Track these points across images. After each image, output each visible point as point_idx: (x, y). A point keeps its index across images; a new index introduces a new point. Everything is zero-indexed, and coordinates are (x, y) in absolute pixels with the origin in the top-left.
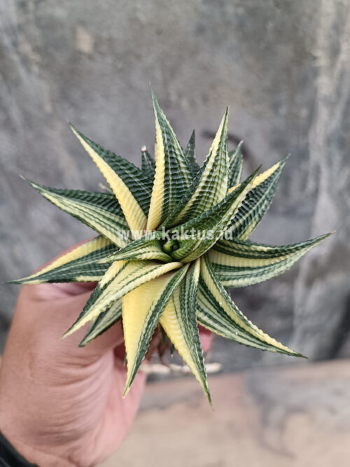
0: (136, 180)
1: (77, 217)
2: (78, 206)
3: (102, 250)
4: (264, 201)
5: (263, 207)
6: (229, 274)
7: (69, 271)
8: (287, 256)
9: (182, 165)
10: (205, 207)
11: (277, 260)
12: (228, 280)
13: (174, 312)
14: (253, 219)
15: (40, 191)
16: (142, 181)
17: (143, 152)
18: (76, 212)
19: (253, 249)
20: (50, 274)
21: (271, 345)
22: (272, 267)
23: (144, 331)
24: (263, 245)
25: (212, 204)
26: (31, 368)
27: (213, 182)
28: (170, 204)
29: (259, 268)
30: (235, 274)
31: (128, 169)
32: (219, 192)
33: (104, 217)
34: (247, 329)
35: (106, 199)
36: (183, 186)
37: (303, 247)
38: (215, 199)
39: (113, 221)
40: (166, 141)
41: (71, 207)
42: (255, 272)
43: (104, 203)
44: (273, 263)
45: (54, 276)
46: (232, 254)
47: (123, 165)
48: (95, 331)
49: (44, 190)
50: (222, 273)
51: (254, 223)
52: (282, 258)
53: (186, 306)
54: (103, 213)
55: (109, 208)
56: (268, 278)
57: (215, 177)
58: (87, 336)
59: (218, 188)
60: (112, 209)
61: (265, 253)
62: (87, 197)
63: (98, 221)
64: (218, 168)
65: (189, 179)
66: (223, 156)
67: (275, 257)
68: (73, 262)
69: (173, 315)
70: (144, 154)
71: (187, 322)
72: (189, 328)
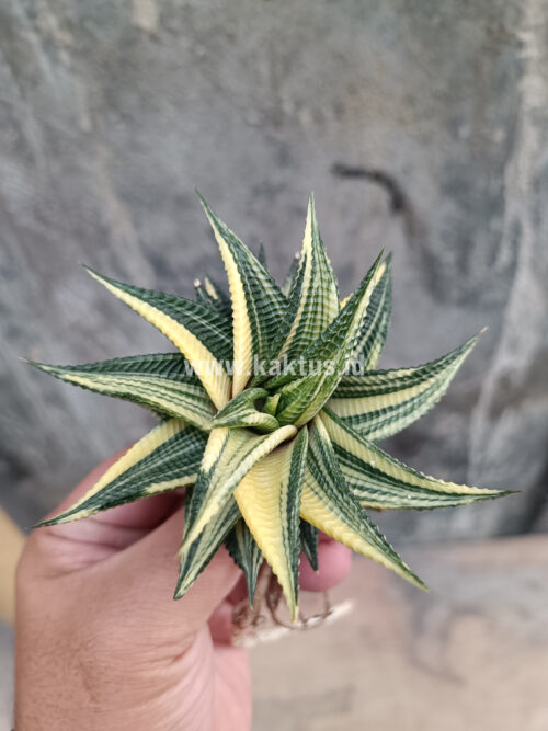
0: (204, 322)
1: (126, 397)
2: (123, 381)
3: (171, 442)
4: (381, 314)
5: (383, 322)
6: (365, 426)
7: (131, 483)
8: (438, 376)
9: (266, 285)
10: (312, 334)
11: (424, 386)
12: (367, 433)
13: (312, 493)
14: (375, 342)
15: (57, 373)
16: (213, 322)
17: (196, 288)
18: (124, 390)
19: (392, 378)
20: (102, 496)
21: (463, 495)
22: (422, 397)
23: (286, 524)
24: (403, 369)
25: (321, 327)
27: (317, 296)
28: (260, 344)
29: (405, 403)
30: (374, 421)
31: (189, 310)
32: (328, 308)
33: (167, 389)
34: (423, 484)
35: (163, 362)
36: (273, 314)
37: (454, 358)
38: (325, 318)
39: (181, 392)
40: (236, 257)
41: (114, 384)
42: (401, 410)
43: (161, 368)
44: (422, 391)
45: (108, 497)
46: (365, 394)
47: (180, 305)
48: (191, 568)
49: (62, 371)
51: (378, 347)
52: (432, 380)
53: (328, 478)
54: (163, 384)
55: (169, 375)
56: (423, 414)
57: (318, 289)
58: (182, 579)
59: (325, 302)
60: (174, 375)
61: (410, 378)
62: (134, 364)
63: (159, 395)
64: (318, 275)
65: (279, 303)
66: (321, 258)
67: (423, 380)
68: (132, 469)
70: (200, 290)
71: (340, 497)
72: (345, 504)
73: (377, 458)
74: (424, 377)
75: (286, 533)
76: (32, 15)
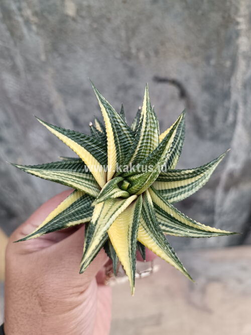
0: (93, 146)
1: (57, 181)
2: (56, 174)
3: (78, 201)
4: (179, 141)
5: (180, 145)
6: (170, 194)
7: (59, 221)
8: (205, 173)
9: (124, 128)
10: (145, 153)
11: (199, 177)
12: (171, 198)
13: (143, 229)
14: (176, 154)
15: (24, 169)
16: (98, 146)
17: (90, 126)
18: (56, 178)
19: (183, 173)
20: (46, 227)
21: (214, 232)
22: (197, 182)
23: (130, 246)
24: (189, 169)
25: (150, 150)
26: (41, 306)
27: (148, 135)
28: (121, 157)
29: (189, 185)
30: (174, 193)
31: (86, 140)
32: (154, 141)
33: (76, 177)
34: (195, 226)
35: (74, 164)
36: (127, 142)
37: (213, 164)
38: (152, 145)
39: (83, 178)
40: (109, 114)
41: (51, 175)
42: (187, 188)
43: (73, 167)
44: (197, 179)
45: (49, 228)
46: (170, 180)
47: (82, 137)
49: (27, 168)
50: (164, 195)
51: (177, 157)
52: (202, 175)
53: (151, 222)
54: (74, 174)
55: (77, 170)
56: (197, 190)
57: (149, 131)
58: (83, 265)
59: (152, 138)
60: (80, 170)
61: (191, 174)
62: (60, 166)
63: (72, 180)
64: (149, 125)
65: (130, 137)
66: (151, 116)
67: (198, 175)
68: (60, 214)
69: (143, 231)
70: (92, 127)
71: (156, 233)
72: (158, 236)
73: (174, 213)
74: (198, 173)
75: (130, 251)
76: (20, 9)
